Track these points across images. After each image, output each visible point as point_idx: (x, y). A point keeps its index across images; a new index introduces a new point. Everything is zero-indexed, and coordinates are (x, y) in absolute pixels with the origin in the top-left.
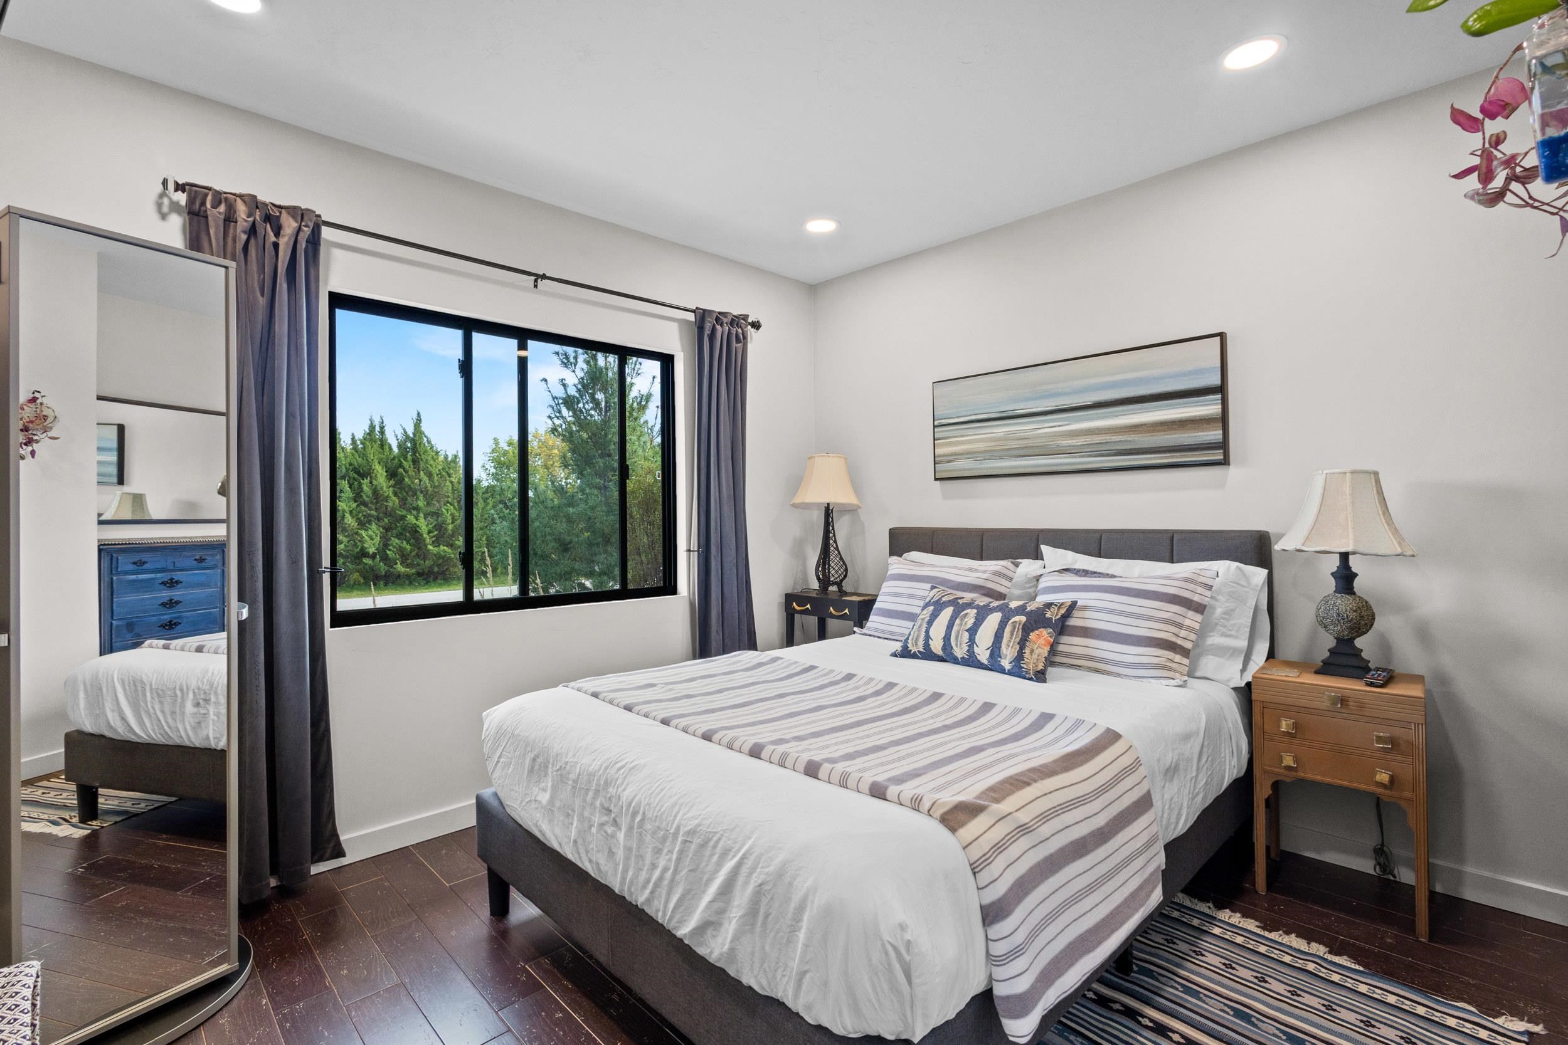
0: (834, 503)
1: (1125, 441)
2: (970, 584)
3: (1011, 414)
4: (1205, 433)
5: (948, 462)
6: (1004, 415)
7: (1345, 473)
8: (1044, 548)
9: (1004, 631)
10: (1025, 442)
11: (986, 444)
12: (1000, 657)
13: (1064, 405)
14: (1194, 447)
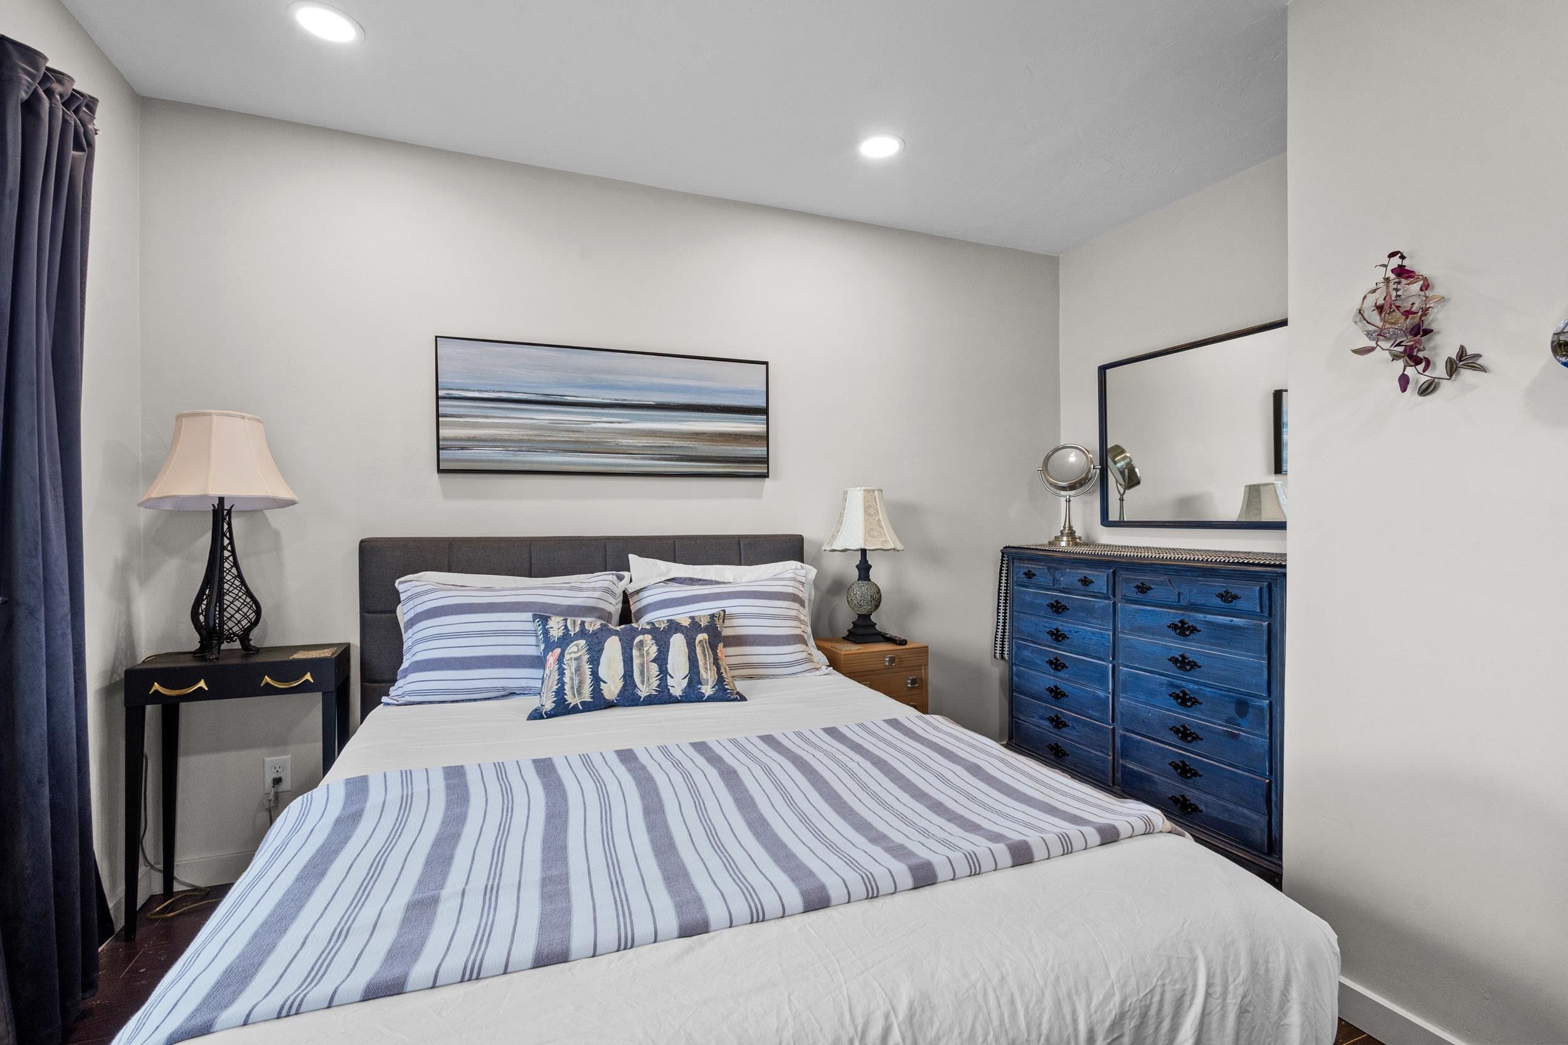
0: (231, 498)
1: (688, 447)
2: (582, 606)
3: (559, 399)
4: (754, 448)
5: (463, 448)
6: (549, 399)
7: (874, 490)
8: (633, 558)
9: (696, 653)
10: (577, 435)
11: (522, 432)
12: (701, 684)
13: (625, 400)
14: (746, 459)
